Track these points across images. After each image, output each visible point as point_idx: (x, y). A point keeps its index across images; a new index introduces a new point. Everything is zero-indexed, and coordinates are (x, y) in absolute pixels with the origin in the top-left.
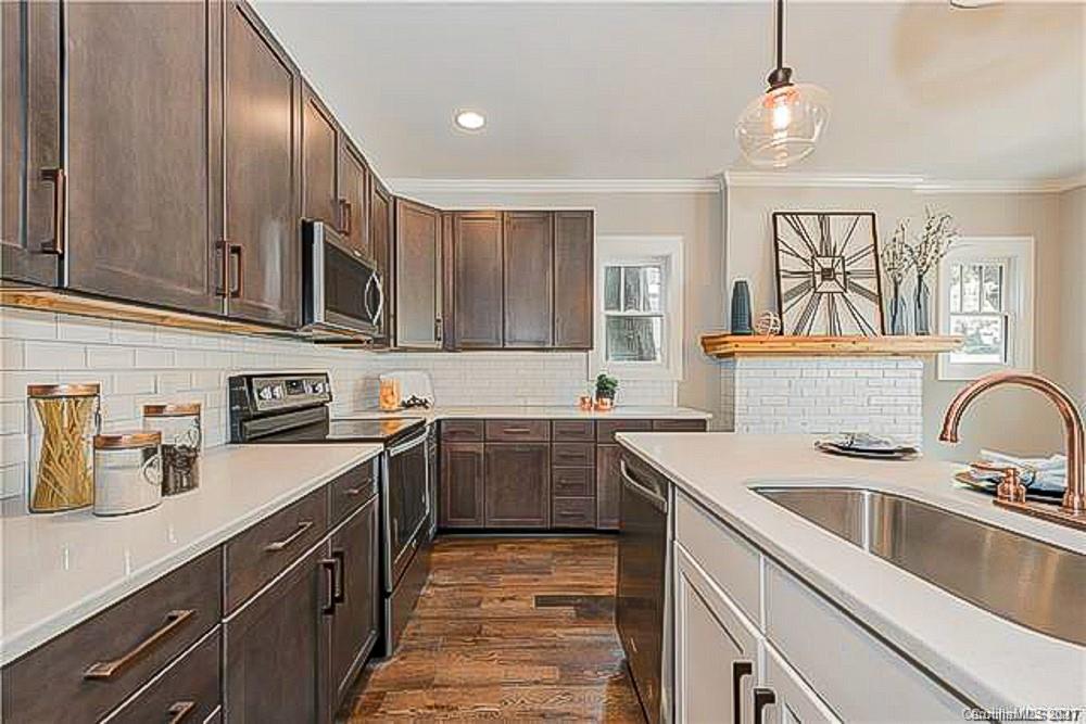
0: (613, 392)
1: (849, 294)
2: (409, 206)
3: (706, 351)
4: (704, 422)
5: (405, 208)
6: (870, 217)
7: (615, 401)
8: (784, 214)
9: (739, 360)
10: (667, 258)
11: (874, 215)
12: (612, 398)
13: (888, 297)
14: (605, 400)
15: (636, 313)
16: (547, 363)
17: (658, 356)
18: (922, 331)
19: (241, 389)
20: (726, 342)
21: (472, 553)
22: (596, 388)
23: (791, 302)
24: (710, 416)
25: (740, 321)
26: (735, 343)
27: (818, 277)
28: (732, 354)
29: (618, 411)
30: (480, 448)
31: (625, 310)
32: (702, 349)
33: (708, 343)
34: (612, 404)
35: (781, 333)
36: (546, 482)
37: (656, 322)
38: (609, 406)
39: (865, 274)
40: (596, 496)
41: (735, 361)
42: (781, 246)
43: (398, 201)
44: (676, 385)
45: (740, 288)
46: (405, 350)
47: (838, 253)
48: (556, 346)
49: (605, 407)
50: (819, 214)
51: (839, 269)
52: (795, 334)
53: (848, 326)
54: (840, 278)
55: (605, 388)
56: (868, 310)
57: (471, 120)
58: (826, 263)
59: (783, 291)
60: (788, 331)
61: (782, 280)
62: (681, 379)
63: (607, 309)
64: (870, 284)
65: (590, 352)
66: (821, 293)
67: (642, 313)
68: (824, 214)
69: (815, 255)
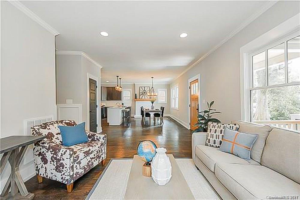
6: (149, 87)
8: (141, 87)
9: (136, 101)
23: (141, 96)
25: (136, 98)
35: (140, 99)
42: (140, 90)
45: (136, 94)
50: (144, 87)
51: (146, 92)
61: (140, 93)
66: (144, 95)
69: (143, 91)
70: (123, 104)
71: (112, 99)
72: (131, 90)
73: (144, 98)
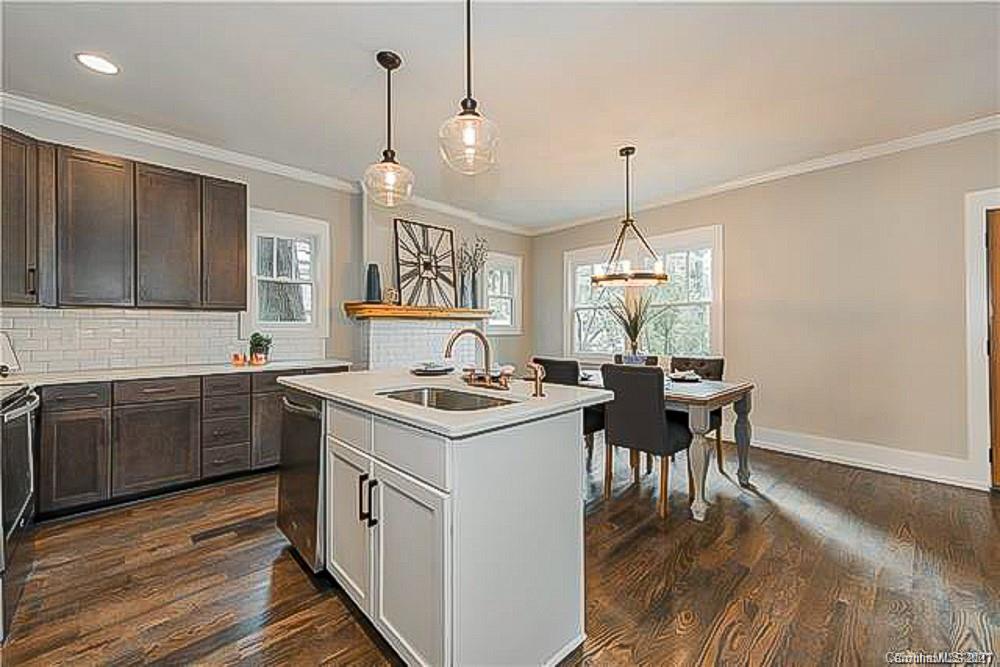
0: (268, 348)
1: (439, 280)
3: (348, 315)
4: (347, 367)
6: (449, 234)
7: (269, 356)
8: (401, 220)
9: (373, 322)
10: (316, 238)
11: (451, 232)
12: (266, 354)
13: (459, 284)
14: (259, 356)
15: (288, 280)
16: (190, 322)
17: (308, 318)
18: (475, 306)
20: (361, 309)
21: (98, 526)
22: (249, 346)
23: (406, 282)
24: (351, 364)
25: (373, 294)
26: (369, 310)
27: (422, 267)
28: (367, 317)
29: (272, 364)
30: (106, 413)
31: (278, 276)
32: (345, 313)
33: (350, 309)
34: (266, 358)
35: (399, 304)
36: (195, 438)
37: (306, 291)
38: (264, 361)
39: (447, 269)
40: (251, 441)
41: (369, 323)
42: (400, 243)
44: (324, 341)
45: (373, 268)
47: (433, 253)
48: (205, 306)
49: (260, 362)
50: (422, 225)
51: (433, 264)
52: (409, 304)
53: (438, 302)
54: (434, 270)
55: (259, 345)
56: (449, 291)
57: (98, 64)
58: (426, 258)
59: (401, 274)
60: (404, 303)
61: (401, 267)
62: (328, 336)
63: (259, 274)
64: (449, 275)
65: (242, 313)
66: (424, 278)
67: (294, 280)
68: (425, 226)
69: (420, 252)
73: (425, 305)
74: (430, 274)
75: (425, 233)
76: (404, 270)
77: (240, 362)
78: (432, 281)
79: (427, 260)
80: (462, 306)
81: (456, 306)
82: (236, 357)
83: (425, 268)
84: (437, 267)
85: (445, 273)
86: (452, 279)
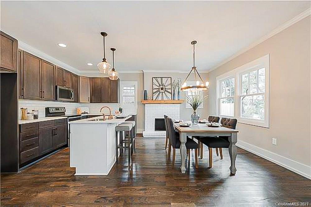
1: (166, 92)
2: (82, 77)
5: (82, 78)
6: (170, 78)
8: (154, 78)
11: (171, 78)
13: (173, 93)
18: (179, 99)
19: (47, 110)
23: (155, 94)
25: (145, 98)
26: (145, 102)
35: (153, 100)
42: (154, 84)
43: (80, 77)
45: (145, 92)
46: (81, 103)
47: (164, 85)
50: (160, 78)
51: (164, 88)
52: (155, 100)
53: (165, 98)
54: (164, 90)
56: (169, 95)
64: (170, 91)
66: (161, 92)
68: (162, 78)
69: (160, 85)
70: (121, 110)
71: (101, 101)
72: (136, 83)
73: (161, 99)
74: (163, 91)
75: (162, 80)
76: (154, 91)
77: (117, 113)
78: (164, 93)
79: (162, 87)
80: (174, 100)
81: (172, 100)
82: (116, 112)
83: (161, 90)
84: (165, 89)
85: (168, 90)
86: (171, 92)
